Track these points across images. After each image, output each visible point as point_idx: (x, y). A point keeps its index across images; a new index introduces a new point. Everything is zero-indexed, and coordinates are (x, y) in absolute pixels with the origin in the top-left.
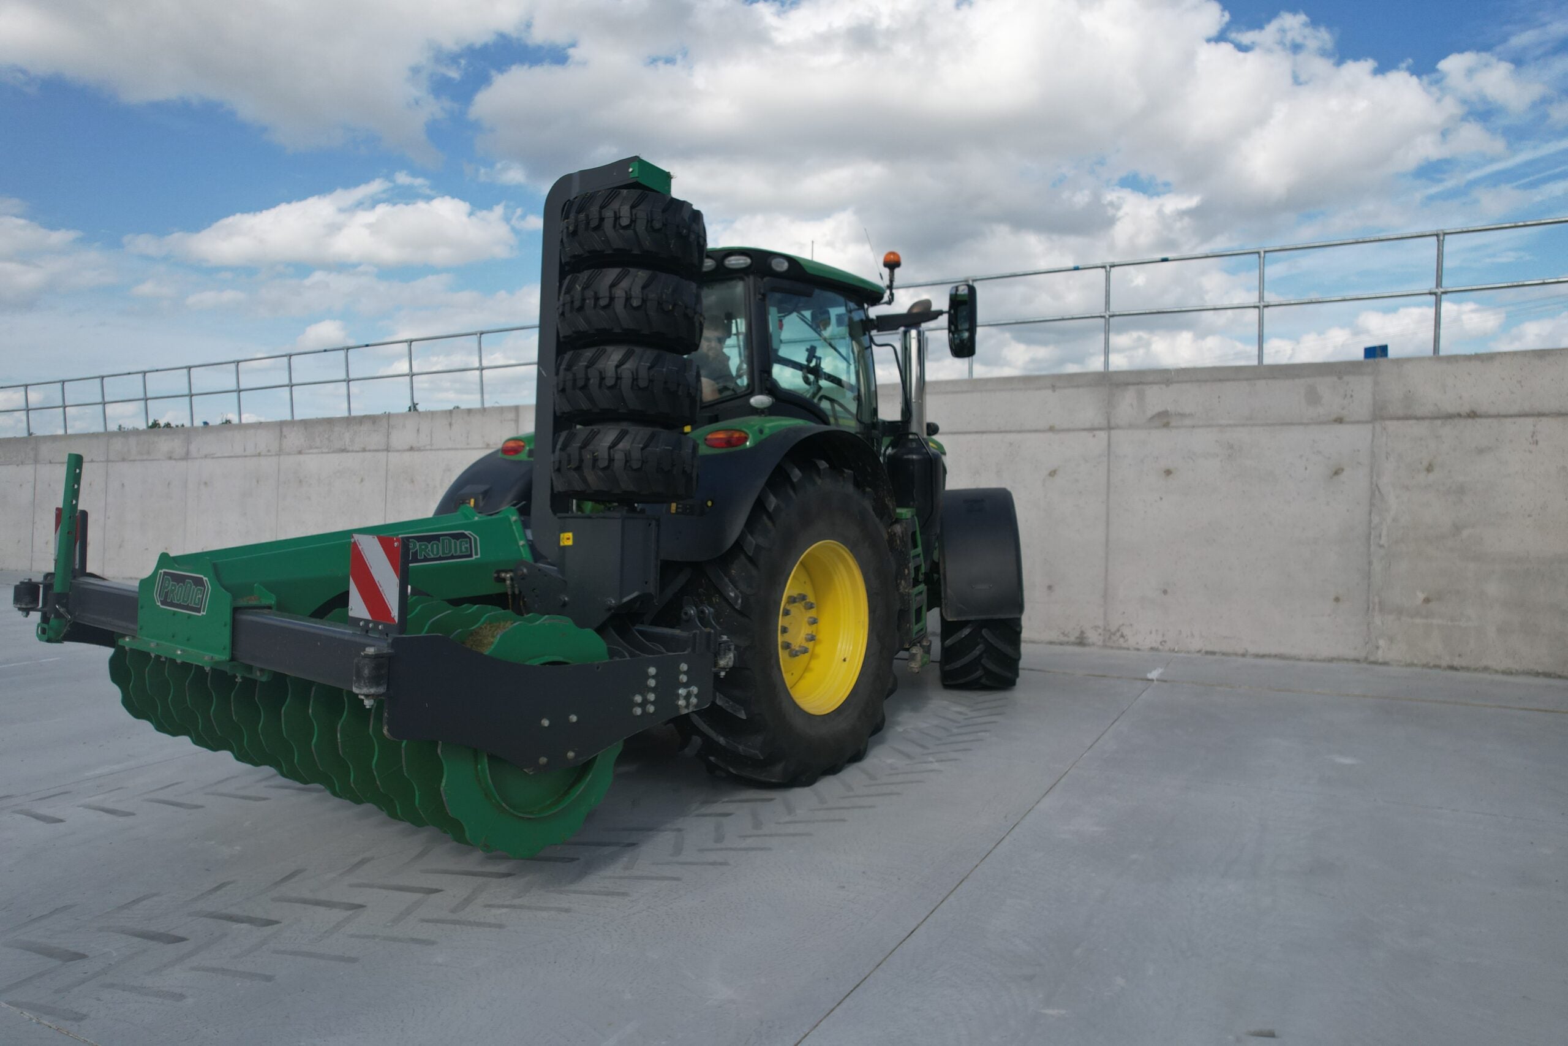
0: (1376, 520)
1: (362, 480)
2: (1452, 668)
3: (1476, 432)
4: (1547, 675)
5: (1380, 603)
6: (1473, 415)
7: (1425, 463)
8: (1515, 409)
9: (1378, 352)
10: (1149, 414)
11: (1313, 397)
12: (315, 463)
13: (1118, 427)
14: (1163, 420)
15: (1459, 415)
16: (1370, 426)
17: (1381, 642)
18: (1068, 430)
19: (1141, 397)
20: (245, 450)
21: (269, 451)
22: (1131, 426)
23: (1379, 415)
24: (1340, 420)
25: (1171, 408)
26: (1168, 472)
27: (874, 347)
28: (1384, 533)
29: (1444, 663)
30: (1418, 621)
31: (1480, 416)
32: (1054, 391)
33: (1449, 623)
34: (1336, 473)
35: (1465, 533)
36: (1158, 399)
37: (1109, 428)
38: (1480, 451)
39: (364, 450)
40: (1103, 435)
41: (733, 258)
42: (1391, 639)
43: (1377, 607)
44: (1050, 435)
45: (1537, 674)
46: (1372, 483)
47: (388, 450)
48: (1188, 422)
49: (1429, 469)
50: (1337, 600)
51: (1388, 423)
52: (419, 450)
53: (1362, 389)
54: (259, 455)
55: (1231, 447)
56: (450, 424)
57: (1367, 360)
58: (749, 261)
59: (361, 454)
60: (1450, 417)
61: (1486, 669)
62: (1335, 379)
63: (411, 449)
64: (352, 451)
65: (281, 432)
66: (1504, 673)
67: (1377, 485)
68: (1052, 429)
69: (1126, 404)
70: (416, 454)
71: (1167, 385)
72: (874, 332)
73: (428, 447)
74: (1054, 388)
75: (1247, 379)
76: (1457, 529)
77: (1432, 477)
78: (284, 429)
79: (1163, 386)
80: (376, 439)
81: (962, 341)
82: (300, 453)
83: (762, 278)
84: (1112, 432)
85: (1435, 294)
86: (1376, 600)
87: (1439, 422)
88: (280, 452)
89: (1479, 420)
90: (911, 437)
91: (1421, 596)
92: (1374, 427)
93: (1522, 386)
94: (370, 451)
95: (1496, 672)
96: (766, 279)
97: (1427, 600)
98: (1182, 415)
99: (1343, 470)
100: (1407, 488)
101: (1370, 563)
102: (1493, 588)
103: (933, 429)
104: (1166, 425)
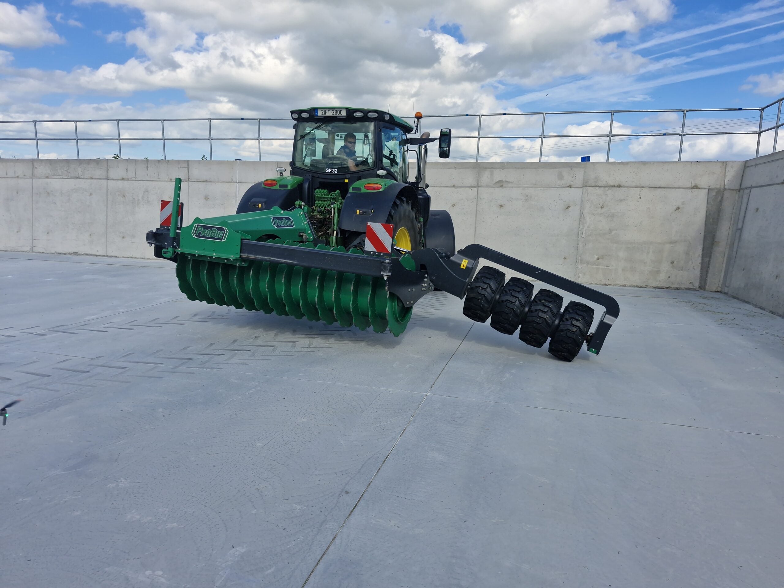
0: (581, 227)
1: (91, 194)
2: (605, 285)
3: (620, 193)
4: (638, 287)
5: (581, 260)
6: (619, 186)
7: (601, 205)
8: (634, 185)
9: (587, 159)
10: (495, 181)
11: (561, 177)
12: (56, 184)
13: (482, 186)
14: (500, 184)
15: (614, 186)
16: (581, 189)
17: (580, 275)
18: (461, 187)
19: (492, 174)
20: (7, 174)
21: (25, 175)
22: (487, 186)
23: (585, 185)
24: (570, 186)
25: (504, 179)
26: (501, 206)
27: (408, 151)
28: (584, 232)
29: (602, 283)
30: (594, 267)
31: (622, 187)
32: (456, 170)
33: (605, 267)
34: (567, 208)
35: (613, 232)
36: (499, 175)
37: (478, 187)
38: (621, 201)
39: (91, 178)
40: (475, 189)
41: (370, 113)
42: (584, 274)
43: (580, 261)
44: (453, 188)
45: (635, 286)
46: (581, 212)
47: (107, 179)
48: (510, 185)
49: (602, 207)
50: (565, 258)
51: (588, 188)
52: (128, 180)
53: (579, 175)
54: (18, 177)
55: (527, 196)
56: (147, 168)
57: (582, 162)
58: (377, 115)
59: (89, 180)
60: (611, 187)
61: (617, 285)
62: (570, 169)
63: (123, 179)
64: (84, 178)
65: (33, 165)
66: (623, 286)
67: (582, 213)
68: (454, 186)
69: (486, 177)
70: (126, 182)
71: (503, 169)
72: (409, 145)
73: (134, 179)
74: (455, 168)
75: (535, 168)
76: (611, 231)
77: (603, 210)
78: (35, 164)
79: (501, 169)
80: (99, 173)
81: (443, 151)
82: (47, 177)
83: (380, 122)
84: (479, 188)
85: (609, 136)
86: (580, 259)
87: (607, 188)
88: (33, 177)
89: (621, 188)
90: (420, 189)
91: (596, 257)
92: (583, 190)
93: (637, 176)
94: (95, 179)
95: (621, 286)
96: (381, 122)
97: (598, 259)
98: (508, 182)
99: (570, 206)
100: (593, 215)
101: (578, 244)
102: (621, 254)
103: (427, 186)
104: (501, 186)
